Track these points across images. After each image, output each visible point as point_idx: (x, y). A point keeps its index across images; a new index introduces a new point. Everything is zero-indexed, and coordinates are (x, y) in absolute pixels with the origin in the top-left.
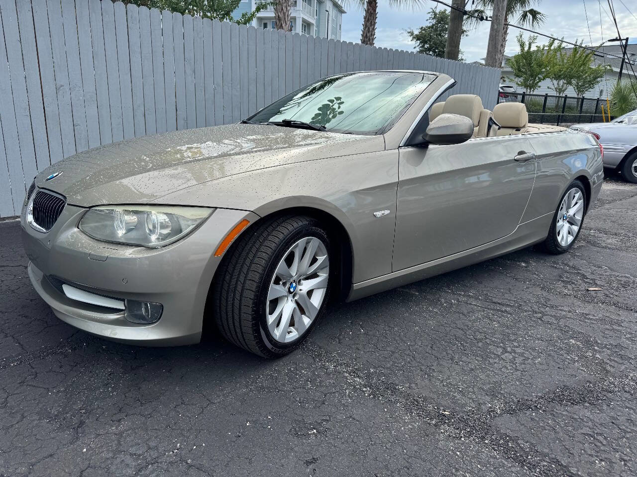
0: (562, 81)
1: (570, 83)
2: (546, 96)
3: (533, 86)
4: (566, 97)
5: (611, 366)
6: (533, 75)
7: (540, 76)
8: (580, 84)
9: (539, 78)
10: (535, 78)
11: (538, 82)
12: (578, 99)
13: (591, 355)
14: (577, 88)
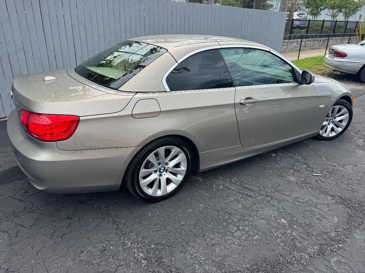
0: (335, 10)
1: (340, 11)
2: (324, 21)
3: (316, 14)
4: (336, 21)
5: (299, 242)
6: (317, 7)
7: (321, 7)
8: (347, 11)
9: (321, 9)
10: (318, 9)
11: (320, 12)
12: (345, 22)
13: (290, 232)
14: (345, 14)
